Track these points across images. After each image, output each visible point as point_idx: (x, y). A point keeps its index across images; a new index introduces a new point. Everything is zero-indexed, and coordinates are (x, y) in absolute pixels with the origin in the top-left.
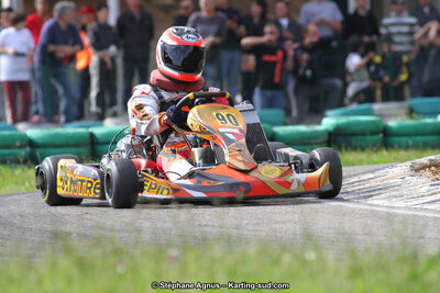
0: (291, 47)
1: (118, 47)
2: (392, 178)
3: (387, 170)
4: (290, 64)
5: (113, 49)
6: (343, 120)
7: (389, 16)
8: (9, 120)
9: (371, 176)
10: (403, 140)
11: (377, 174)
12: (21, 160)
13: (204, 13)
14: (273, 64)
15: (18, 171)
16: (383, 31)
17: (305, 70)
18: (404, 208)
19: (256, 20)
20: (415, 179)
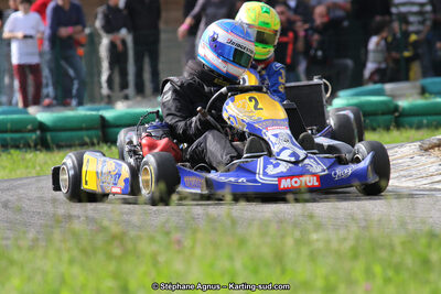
0: (301, 28)
1: (129, 30)
2: (402, 158)
3: (396, 149)
4: (301, 45)
5: (124, 32)
6: (355, 100)
8: (21, 105)
10: (415, 120)
12: (32, 144)
14: (285, 45)
15: (29, 156)
16: (394, 10)
17: (316, 50)
20: (423, 158)
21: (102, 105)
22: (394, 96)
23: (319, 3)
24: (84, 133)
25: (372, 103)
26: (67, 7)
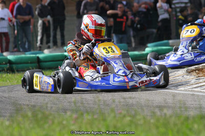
2: (178, 76)
4: (129, 23)
5: (49, 17)
6: (155, 49)
17: (137, 25)
18: (184, 90)
20: (188, 76)
21: (38, 52)
24: (29, 65)
26: (24, 6)
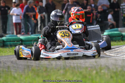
0: (95, 12)
1: (46, 13)
2: (124, 49)
3: (122, 47)
4: (94, 17)
5: (44, 13)
6: (110, 33)
7: (123, 3)
8: (15, 34)
9: (118, 49)
11: (120, 48)
13: (70, 3)
14: (90, 17)
16: (121, 7)
17: (99, 19)
19: (85, 5)
21: (39, 34)
22: (121, 32)
23: (100, 5)
25: (115, 34)
